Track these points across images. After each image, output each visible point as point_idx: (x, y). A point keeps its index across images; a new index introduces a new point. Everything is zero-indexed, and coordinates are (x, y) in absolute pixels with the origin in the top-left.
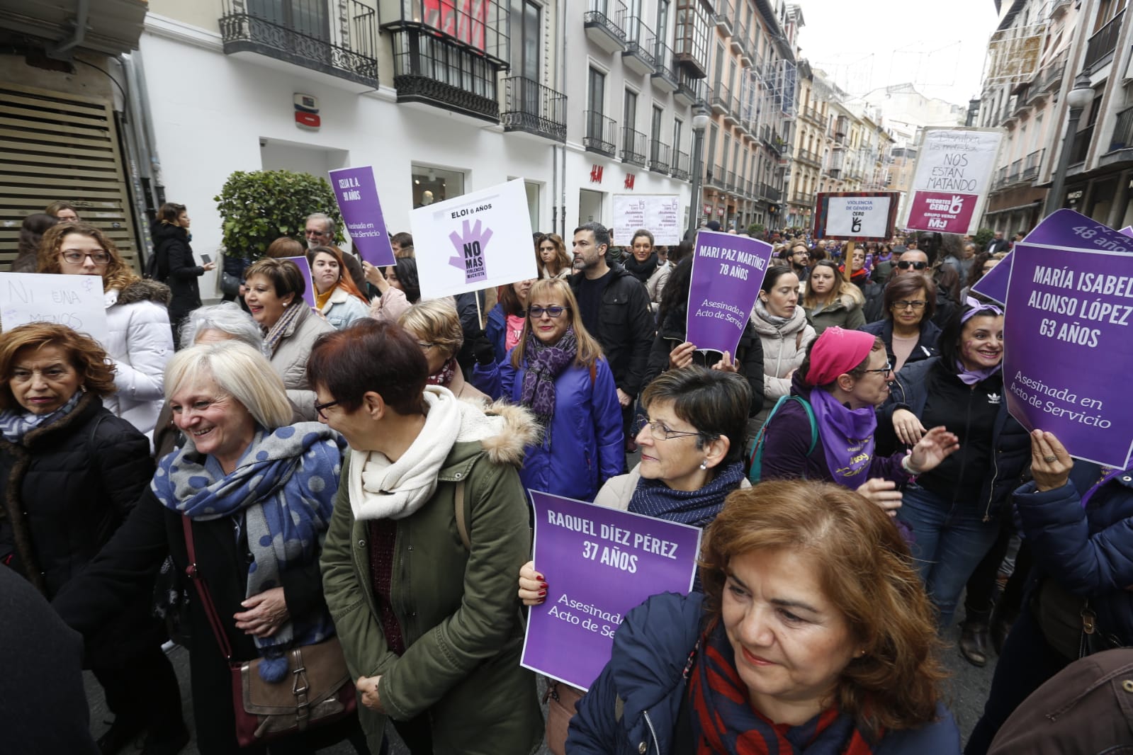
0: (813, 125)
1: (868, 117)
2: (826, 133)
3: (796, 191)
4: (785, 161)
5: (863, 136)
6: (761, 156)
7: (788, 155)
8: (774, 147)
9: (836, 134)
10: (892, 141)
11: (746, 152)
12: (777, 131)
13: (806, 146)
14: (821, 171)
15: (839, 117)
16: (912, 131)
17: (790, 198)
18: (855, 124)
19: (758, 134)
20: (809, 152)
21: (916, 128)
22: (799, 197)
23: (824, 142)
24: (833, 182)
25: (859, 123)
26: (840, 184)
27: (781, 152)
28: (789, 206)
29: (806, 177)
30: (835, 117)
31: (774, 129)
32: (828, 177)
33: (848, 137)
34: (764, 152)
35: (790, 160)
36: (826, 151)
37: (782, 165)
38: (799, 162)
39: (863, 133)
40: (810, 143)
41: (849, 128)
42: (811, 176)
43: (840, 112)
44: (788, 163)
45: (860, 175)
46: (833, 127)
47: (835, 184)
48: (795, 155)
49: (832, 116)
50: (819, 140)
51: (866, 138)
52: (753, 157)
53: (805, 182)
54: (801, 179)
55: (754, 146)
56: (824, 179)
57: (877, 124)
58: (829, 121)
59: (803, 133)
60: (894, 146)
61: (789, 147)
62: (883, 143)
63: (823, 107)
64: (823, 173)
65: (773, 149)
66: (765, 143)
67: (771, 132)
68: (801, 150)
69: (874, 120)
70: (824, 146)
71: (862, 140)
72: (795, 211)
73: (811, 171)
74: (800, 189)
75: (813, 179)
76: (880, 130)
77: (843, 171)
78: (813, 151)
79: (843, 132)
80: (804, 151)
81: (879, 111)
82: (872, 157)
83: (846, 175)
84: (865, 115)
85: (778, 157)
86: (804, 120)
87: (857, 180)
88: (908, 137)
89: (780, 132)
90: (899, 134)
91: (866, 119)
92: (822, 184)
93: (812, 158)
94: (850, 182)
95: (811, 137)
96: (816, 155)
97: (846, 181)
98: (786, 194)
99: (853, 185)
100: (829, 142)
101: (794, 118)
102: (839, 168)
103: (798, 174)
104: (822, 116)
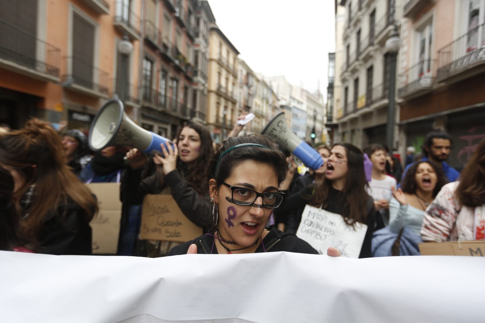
0: (227, 71)
1: (265, 81)
2: (239, 80)
3: (218, 116)
9: (246, 83)
13: (223, 83)
14: (237, 106)
15: (247, 73)
17: (212, 120)
18: (258, 82)
20: (226, 88)
22: (221, 121)
23: (237, 86)
28: (213, 127)
30: (244, 72)
33: (254, 88)
36: (240, 93)
38: (219, 94)
40: (227, 83)
41: (254, 83)
42: (230, 107)
43: (248, 70)
46: (243, 78)
48: (214, 87)
49: (241, 71)
50: (234, 84)
53: (225, 111)
54: (222, 108)
58: (239, 73)
60: (279, 103)
63: (234, 62)
64: (240, 107)
68: (220, 86)
70: (238, 89)
73: (230, 103)
74: (221, 115)
75: (232, 110)
76: (272, 92)
78: (230, 89)
79: (250, 84)
93: (229, 94)
95: (227, 79)
96: (232, 93)
100: (241, 87)
102: (250, 105)
103: (218, 104)
104: (234, 68)
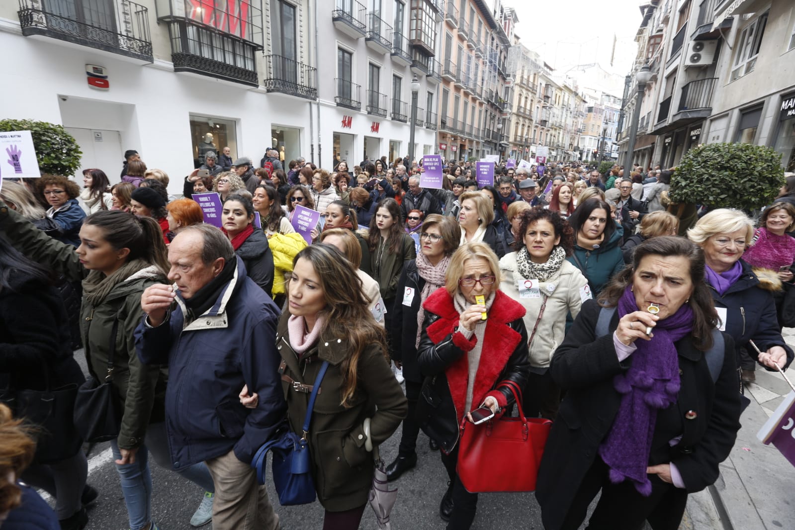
0: (527, 90)
1: (567, 85)
2: (537, 96)
3: (516, 135)
4: (506, 114)
5: (564, 98)
6: (487, 111)
7: (508, 110)
8: (497, 105)
9: (545, 96)
10: (585, 102)
11: (473, 108)
12: (499, 94)
13: (522, 105)
14: (534, 121)
15: (546, 85)
16: (598, 95)
17: (511, 139)
18: (558, 90)
19: (484, 95)
20: (525, 109)
21: (601, 94)
22: (518, 139)
23: (536, 100)
24: (543, 129)
25: (561, 89)
26: (548, 131)
27: (504, 108)
28: (511, 145)
29: (523, 125)
30: (543, 85)
31: (497, 93)
32: (540, 126)
33: (553, 99)
34: (489, 108)
35: (510, 114)
36: (538, 107)
37: (504, 117)
38: (518, 115)
39: (564, 96)
40: (526, 102)
41: (554, 93)
42: (527, 125)
43: (547, 82)
44: (508, 116)
45: (563, 125)
46: (542, 92)
47: (544, 130)
48: (515, 110)
49: (541, 84)
50: (532, 100)
51: (566, 99)
52: (480, 111)
53: (523, 129)
54: (520, 127)
55: (481, 104)
56: (537, 127)
57: (574, 90)
58: (538, 88)
59: (520, 95)
60: (587, 105)
61: (508, 105)
62: (578, 103)
63: (534, 78)
64: (535, 123)
65: (497, 106)
66: (488, 102)
67: (494, 95)
68: (519, 107)
69: (572, 88)
70: (535, 105)
71: (563, 101)
72: (516, 149)
73: (527, 121)
74: (519, 134)
75: (529, 127)
76: (576, 94)
77: (550, 121)
78: (528, 107)
79: (549, 95)
80: (521, 107)
81: (575, 82)
82: (571, 113)
83: (553, 125)
84: (565, 84)
85: (501, 112)
86: (520, 86)
87: (560, 128)
88: (596, 99)
89: (501, 94)
90: (590, 97)
91: (566, 87)
92: (535, 131)
93: (528, 113)
94: (556, 129)
95: (526, 98)
96: (530, 111)
97: (552, 128)
98: (508, 137)
99: (558, 131)
100: (539, 102)
101: (511, 85)
102: (547, 119)
103: (517, 123)
104: (534, 84)
